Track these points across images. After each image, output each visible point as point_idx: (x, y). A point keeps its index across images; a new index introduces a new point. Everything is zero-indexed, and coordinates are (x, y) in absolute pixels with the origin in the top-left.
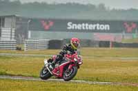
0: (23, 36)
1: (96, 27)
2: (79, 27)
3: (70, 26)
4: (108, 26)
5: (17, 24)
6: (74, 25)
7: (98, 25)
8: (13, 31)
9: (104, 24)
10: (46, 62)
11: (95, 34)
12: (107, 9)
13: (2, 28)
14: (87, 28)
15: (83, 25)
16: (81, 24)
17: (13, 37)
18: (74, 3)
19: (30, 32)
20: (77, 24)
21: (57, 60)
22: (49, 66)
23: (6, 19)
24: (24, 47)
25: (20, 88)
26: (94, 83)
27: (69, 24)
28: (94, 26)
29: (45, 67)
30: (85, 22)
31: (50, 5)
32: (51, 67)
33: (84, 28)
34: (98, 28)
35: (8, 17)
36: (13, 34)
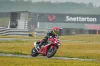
0: (34, 26)
1: (87, 20)
2: (74, 19)
3: (68, 19)
4: (95, 19)
5: (29, 17)
6: (70, 18)
7: (88, 18)
8: (27, 22)
9: (93, 18)
10: (35, 44)
11: (86, 25)
12: (94, 6)
13: (19, 20)
14: (80, 20)
15: (78, 18)
16: (76, 17)
17: (26, 26)
18: (71, 3)
19: (38, 23)
20: (73, 17)
21: (43, 43)
22: (37, 47)
23: (21, 14)
24: (35, 34)
25: (31, 64)
26: (85, 60)
27: (67, 17)
28: (85, 18)
29: (34, 48)
30: (79, 16)
31: (53, 4)
32: (38, 47)
33: (78, 20)
34: (88, 20)
35: (23, 12)
36: (27, 25)
